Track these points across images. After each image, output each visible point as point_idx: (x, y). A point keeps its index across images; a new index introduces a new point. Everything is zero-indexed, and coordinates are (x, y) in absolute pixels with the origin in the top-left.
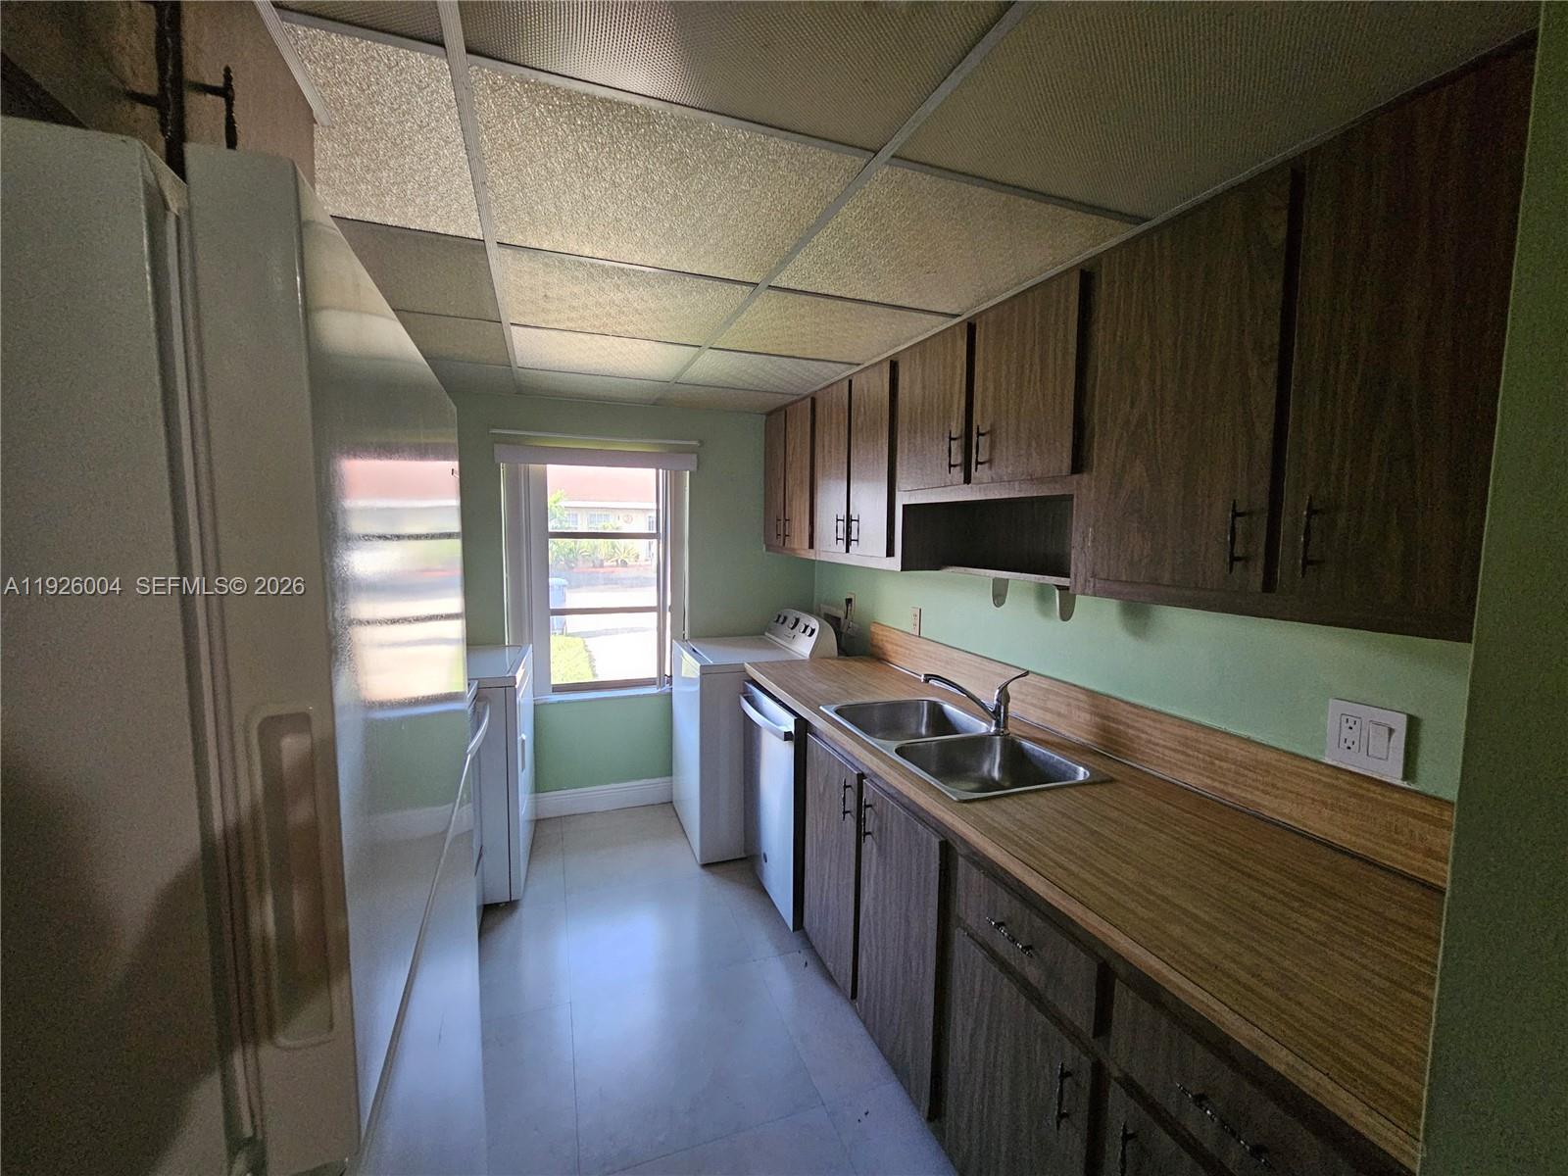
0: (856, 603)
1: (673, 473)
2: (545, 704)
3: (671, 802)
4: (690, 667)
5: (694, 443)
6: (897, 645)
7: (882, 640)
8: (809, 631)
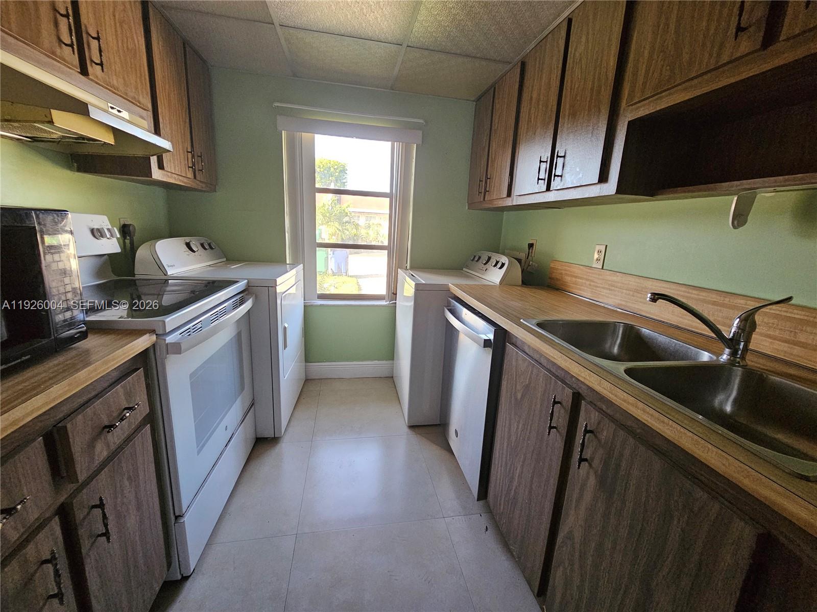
0: (537, 247)
1: (404, 144)
2: (312, 305)
3: (393, 377)
4: (408, 288)
5: (421, 121)
6: (576, 277)
7: (561, 274)
8: (499, 265)
